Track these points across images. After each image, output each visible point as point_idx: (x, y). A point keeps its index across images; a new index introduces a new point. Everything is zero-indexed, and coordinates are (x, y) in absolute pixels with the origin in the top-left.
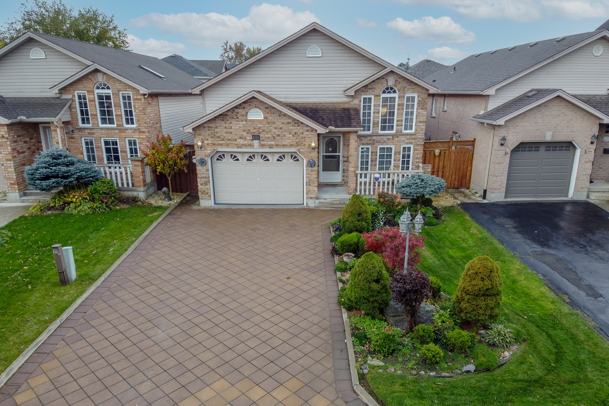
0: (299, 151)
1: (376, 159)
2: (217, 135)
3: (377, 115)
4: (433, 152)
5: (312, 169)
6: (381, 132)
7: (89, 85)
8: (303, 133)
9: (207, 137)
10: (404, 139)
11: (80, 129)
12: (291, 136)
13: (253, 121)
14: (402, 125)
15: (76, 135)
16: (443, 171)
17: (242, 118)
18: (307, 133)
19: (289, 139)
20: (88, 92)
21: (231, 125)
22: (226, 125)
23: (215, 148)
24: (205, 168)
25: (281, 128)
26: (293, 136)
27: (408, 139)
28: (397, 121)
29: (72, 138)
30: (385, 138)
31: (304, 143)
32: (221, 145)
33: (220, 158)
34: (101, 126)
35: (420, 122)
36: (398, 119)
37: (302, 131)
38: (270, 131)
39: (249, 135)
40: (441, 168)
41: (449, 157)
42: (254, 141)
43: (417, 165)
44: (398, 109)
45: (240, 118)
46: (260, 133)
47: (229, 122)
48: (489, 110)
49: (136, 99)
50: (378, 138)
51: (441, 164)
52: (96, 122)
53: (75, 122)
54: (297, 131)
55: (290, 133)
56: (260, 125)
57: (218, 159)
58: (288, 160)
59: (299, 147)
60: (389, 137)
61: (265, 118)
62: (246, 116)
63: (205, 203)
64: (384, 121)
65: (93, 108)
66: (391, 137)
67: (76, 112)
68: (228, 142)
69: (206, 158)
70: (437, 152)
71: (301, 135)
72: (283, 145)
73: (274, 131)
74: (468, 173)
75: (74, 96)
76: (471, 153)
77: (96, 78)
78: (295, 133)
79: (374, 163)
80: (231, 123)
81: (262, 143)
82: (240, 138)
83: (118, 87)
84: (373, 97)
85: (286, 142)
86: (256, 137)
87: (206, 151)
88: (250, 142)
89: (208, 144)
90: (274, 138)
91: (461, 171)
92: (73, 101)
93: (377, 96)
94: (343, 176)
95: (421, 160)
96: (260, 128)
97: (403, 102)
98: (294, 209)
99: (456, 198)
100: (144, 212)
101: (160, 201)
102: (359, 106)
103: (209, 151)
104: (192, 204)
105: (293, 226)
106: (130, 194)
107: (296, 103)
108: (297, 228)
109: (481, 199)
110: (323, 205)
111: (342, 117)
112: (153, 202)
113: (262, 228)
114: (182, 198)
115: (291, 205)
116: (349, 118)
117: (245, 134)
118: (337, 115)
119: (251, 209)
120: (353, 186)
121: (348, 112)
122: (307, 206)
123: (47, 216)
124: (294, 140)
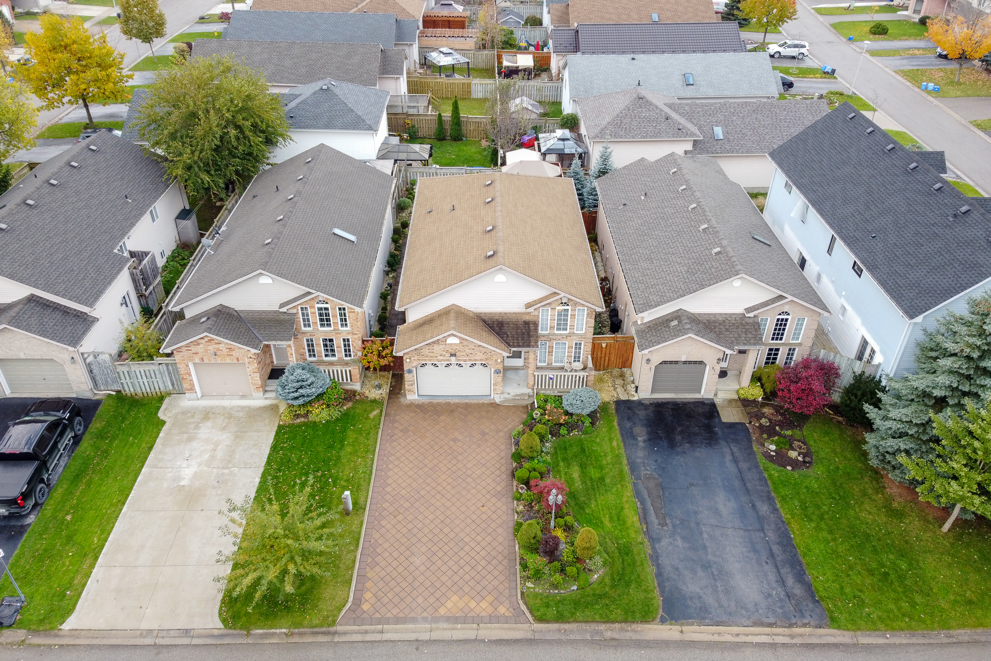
0: (488, 363)
1: (552, 350)
2: (423, 354)
3: (553, 322)
4: (600, 343)
5: (498, 375)
6: (556, 332)
7: (311, 303)
9: (414, 356)
10: (576, 338)
11: (303, 333)
13: (451, 344)
14: (574, 328)
15: (300, 336)
16: (609, 357)
17: (443, 343)
18: (493, 353)
19: (480, 356)
20: (310, 307)
21: (433, 348)
22: (430, 348)
23: (420, 362)
24: (412, 375)
25: (473, 350)
26: (482, 354)
27: (579, 338)
28: (570, 325)
29: (296, 338)
30: (560, 337)
31: (491, 358)
32: (425, 359)
33: (423, 365)
34: (320, 329)
37: (489, 352)
38: (464, 351)
39: (448, 353)
40: (608, 354)
41: (614, 347)
42: (452, 357)
43: (586, 355)
44: (571, 318)
45: (440, 344)
46: (456, 352)
47: (431, 346)
48: (645, 322)
49: (351, 312)
50: (555, 337)
51: (608, 352)
52: (316, 327)
53: (298, 327)
54: (485, 352)
55: (480, 352)
56: (457, 347)
57: (421, 367)
58: (478, 367)
59: (488, 361)
60: (564, 336)
61: (461, 343)
62: (446, 342)
63: (411, 397)
64: (559, 325)
65: (314, 318)
67: (300, 321)
68: (431, 358)
69: (412, 369)
70: (604, 345)
72: (475, 359)
73: (467, 351)
74: (630, 359)
75: (298, 310)
76: (631, 344)
79: (550, 353)
80: (433, 346)
81: (458, 358)
82: (440, 355)
83: (336, 304)
84: (549, 309)
85: (477, 358)
86: (453, 355)
87: (412, 364)
88: (448, 358)
89: (414, 360)
90: (468, 355)
91: (625, 357)
92: (298, 313)
93: (553, 309)
94: (525, 362)
95: (590, 353)
96: (456, 349)
97: (574, 314)
98: (483, 404)
99: (615, 389)
100: (365, 411)
101: (373, 390)
102: (538, 316)
103: (415, 364)
104: (399, 393)
105: (484, 434)
106: (349, 387)
107: (485, 313)
108: (487, 437)
109: (634, 393)
110: (507, 400)
111: (523, 334)
112: (367, 392)
113: (460, 437)
114: (389, 385)
115: (480, 397)
116: (529, 334)
117: (444, 353)
118: (519, 331)
119: (448, 404)
120: (531, 383)
121: (529, 327)
122: (494, 399)
123: (299, 426)
124: (484, 357)
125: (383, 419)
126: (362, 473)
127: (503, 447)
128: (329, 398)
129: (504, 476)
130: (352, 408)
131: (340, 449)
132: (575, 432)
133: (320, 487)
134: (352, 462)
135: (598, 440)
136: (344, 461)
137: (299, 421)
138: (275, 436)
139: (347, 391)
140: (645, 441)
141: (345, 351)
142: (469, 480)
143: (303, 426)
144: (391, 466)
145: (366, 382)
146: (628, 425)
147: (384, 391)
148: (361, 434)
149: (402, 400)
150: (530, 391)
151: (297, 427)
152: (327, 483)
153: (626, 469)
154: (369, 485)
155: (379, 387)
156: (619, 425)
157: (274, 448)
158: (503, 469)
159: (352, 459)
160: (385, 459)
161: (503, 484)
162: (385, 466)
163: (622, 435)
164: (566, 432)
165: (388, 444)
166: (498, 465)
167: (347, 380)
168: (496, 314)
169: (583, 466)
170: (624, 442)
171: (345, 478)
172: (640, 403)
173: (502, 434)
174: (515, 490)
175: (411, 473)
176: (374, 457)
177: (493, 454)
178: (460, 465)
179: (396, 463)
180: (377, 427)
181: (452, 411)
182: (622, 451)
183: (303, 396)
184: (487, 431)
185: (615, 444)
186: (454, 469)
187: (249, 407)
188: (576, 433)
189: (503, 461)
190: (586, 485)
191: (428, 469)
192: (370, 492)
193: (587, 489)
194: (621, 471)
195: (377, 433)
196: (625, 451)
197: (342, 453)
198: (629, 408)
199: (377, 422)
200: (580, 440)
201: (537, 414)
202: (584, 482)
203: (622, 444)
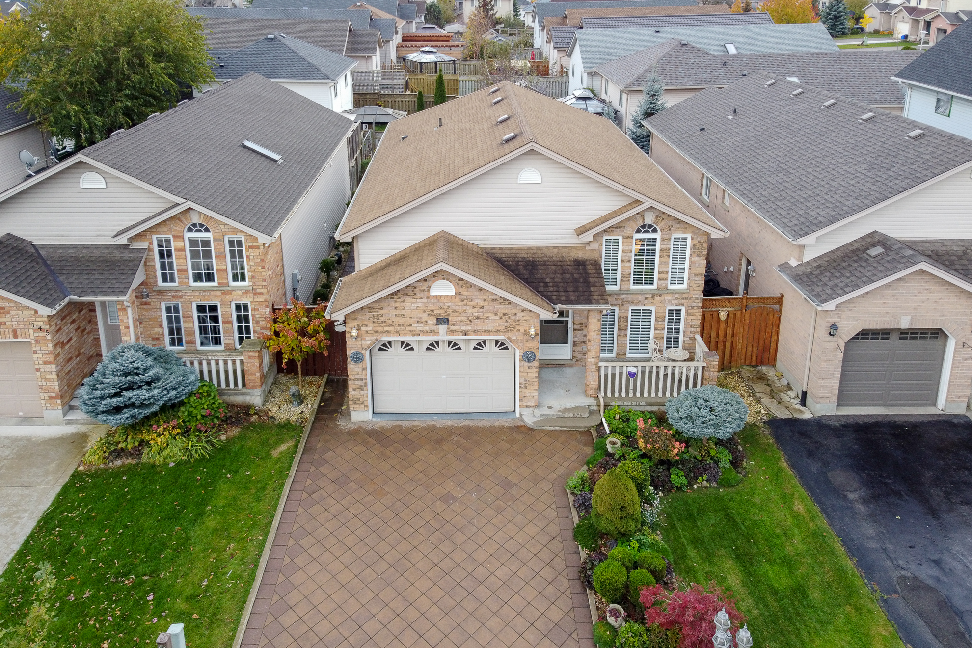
0: (509, 338)
1: (627, 326)
2: (382, 319)
3: (627, 264)
4: (716, 314)
5: (530, 364)
6: (633, 288)
7: (177, 228)
8: (516, 314)
9: (366, 323)
10: (670, 298)
11: (159, 292)
12: (498, 318)
13: (438, 298)
14: (667, 279)
15: (152, 299)
16: (732, 342)
17: (422, 294)
18: (522, 314)
19: (493, 322)
20: (174, 237)
21: (404, 304)
22: (397, 305)
23: (378, 337)
24: (360, 365)
25: (482, 308)
26: (501, 318)
27: (677, 298)
28: (660, 273)
29: (146, 304)
30: (640, 298)
31: (517, 328)
32: (387, 332)
33: (385, 346)
34: (193, 284)
35: (696, 275)
36: (661, 270)
37: (514, 311)
38: (465, 311)
39: (432, 317)
40: (729, 336)
41: (741, 321)
42: (440, 326)
43: (692, 335)
44: (660, 257)
45: (418, 295)
46: (449, 315)
47: (401, 300)
48: (805, 260)
49: (251, 247)
50: (630, 297)
51: (729, 331)
52: (186, 280)
53: (151, 280)
54: (506, 311)
55: (496, 314)
56: (450, 304)
57: (380, 349)
58: (491, 349)
59: (510, 334)
60: (647, 296)
61: (458, 293)
62: (428, 291)
63: (359, 415)
64: (638, 272)
65: (181, 260)
66: (650, 296)
67: (154, 267)
68: (399, 328)
69: (363, 352)
70: (723, 315)
71: (514, 317)
72: (485, 331)
73: (470, 311)
74: (773, 345)
75: (151, 243)
76: (776, 315)
77: (188, 217)
78: (504, 314)
79: (623, 332)
80: (404, 301)
81: (452, 328)
82: (418, 322)
83: (223, 230)
84: (621, 238)
85: (490, 327)
86: (442, 321)
87: (363, 342)
88: (433, 328)
89: (367, 332)
90: (471, 321)
91: (761, 342)
92: (150, 250)
93: (628, 237)
94: (574, 351)
95: (699, 330)
96: (449, 307)
97: (668, 246)
98: (502, 428)
99: (758, 400)
100: (265, 443)
101: (286, 407)
102: (600, 252)
103: (368, 341)
104: (336, 411)
105: (507, 485)
106: (239, 399)
107: (501, 249)
108: (514, 491)
109: (799, 407)
110: (547, 419)
111: (576, 280)
112: (275, 409)
113: (458, 493)
114: (319, 397)
115: (495, 416)
116: (586, 281)
117: (425, 316)
118: (567, 276)
119: (432, 429)
120: (593, 384)
121: (585, 269)
122: (521, 419)
123: (117, 474)
124: (502, 324)
125: (297, 458)
126: (231, 578)
127: (551, 513)
128: (190, 414)
129: (564, 583)
130: (239, 438)
131: (193, 522)
132: (703, 482)
133: (122, 615)
134: (214, 551)
135: (756, 499)
136: (196, 549)
137: (119, 463)
138: (59, 495)
139: (231, 406)
140: (865, 501)
141: (240, 330)
142: (483, 592)
143: (124, 473)
144: (300, 561)
145: (276, 392)
146: (815, 467)
147: (309, 408)
148: (247, 488)
149: (342, 423)
150: (591, 401)
151: (110, 476)
152: (140, 605)
153: (850, 564)
154: (241, 609)
155: (299, 399)
156: (793, 466)
157: (46, 523)
158: (559, 563)
159: (215, 544)
160: (291, 542)
161: (565, 603)
162: (287, 560)
163: (809, 488)
164: (684, 480)
165: (301, 510)
166: (545, 555)
167: (236, 384)
168: (521, 249)
169: (744, 559)
170: (821, 504)
171: (188, 591)
172: (819, 425)
173: (545, 486)
174: (595, 618)
175: (344, 577)
176: (264, 541)
177: (532, 530)
178: (459, 556)
179: (315, 551)
180: (282, 474)
181: (440, 442)
182: (822, 522)
183: (133, 405)
184: (513, 478)
185: (799, 507)
186: (446, 564)
187: (28, 439)
188: (705, 483)
189: (557, 546)
190: (766, 606)
191: (386, 566)
192: (242, 628)
193: (774, 619)
194: (840, 571)
195: (282, 486)
196: (831, 524)
197: (196, 532)
198: (802, 434)
199: (286, 465)
200: (718, 499)
201: (614, 444)
202: (760, 600)
203: (817, 509)
